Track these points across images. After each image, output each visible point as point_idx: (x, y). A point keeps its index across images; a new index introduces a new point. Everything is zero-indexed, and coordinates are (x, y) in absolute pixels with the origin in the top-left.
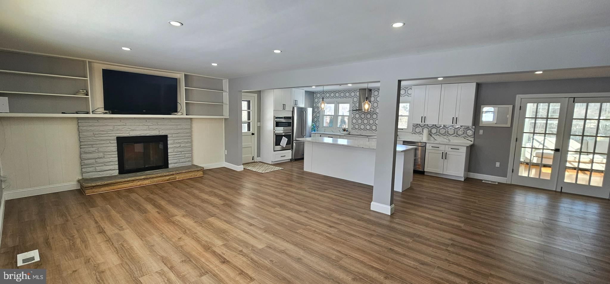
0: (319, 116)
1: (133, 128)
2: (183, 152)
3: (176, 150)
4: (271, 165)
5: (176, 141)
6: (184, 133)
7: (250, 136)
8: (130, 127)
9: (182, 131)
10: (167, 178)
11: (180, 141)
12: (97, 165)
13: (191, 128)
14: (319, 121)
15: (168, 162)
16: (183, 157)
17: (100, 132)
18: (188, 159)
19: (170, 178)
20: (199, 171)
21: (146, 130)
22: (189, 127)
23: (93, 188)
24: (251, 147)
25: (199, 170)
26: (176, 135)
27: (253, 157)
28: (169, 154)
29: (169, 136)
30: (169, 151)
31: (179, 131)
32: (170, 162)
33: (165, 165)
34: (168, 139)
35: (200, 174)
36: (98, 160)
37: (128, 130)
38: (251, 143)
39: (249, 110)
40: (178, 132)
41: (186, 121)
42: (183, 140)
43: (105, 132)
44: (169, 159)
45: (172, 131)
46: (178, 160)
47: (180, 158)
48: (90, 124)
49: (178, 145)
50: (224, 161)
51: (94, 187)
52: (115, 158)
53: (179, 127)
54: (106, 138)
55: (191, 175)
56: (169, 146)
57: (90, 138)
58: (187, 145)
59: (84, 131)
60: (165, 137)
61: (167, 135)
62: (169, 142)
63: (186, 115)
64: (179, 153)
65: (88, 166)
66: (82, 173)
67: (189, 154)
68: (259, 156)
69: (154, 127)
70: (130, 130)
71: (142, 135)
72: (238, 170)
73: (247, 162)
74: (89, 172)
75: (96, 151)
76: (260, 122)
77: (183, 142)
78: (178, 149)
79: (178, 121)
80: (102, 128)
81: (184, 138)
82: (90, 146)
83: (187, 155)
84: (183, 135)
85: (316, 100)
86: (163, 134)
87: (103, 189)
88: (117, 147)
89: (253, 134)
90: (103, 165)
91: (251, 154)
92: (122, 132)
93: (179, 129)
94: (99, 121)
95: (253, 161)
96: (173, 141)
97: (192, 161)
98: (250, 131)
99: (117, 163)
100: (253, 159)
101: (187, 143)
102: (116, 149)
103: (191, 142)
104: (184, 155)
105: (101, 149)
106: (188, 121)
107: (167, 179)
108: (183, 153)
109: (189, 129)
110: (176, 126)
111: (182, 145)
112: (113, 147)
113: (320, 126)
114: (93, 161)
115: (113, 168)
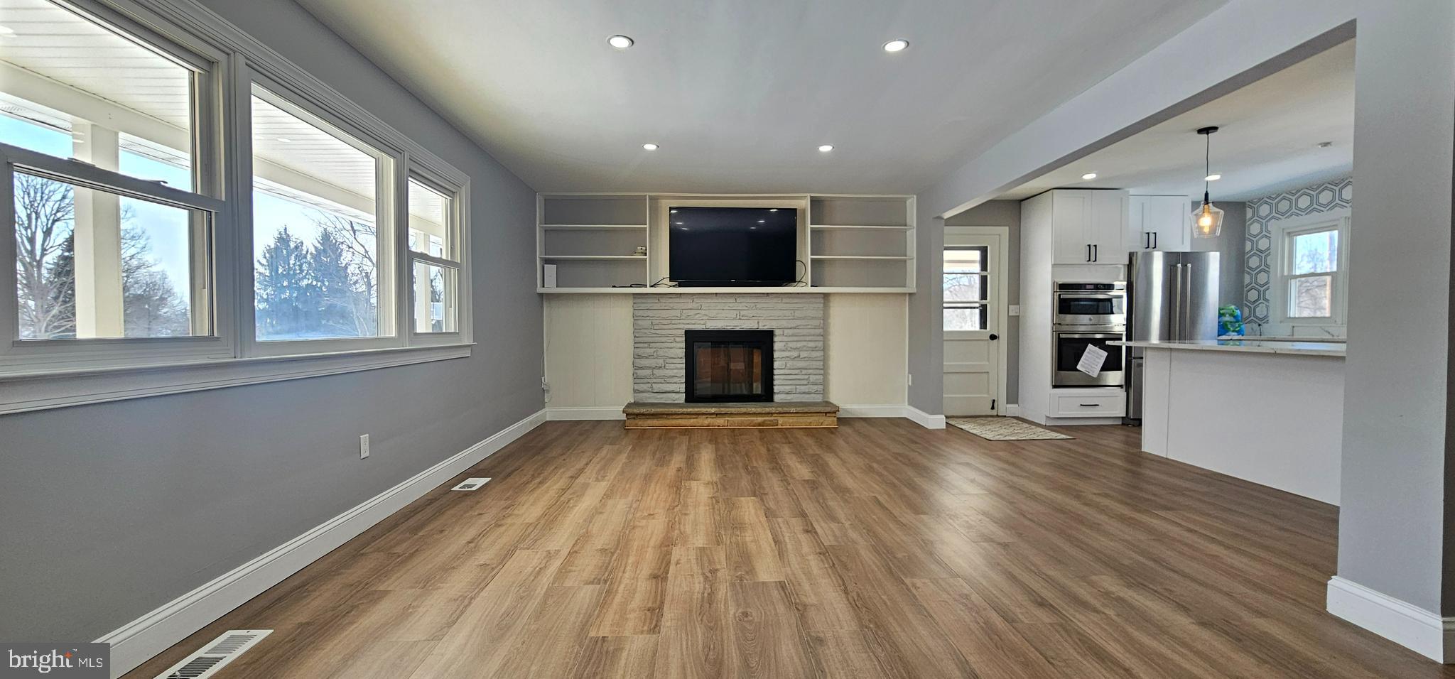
0: (1267, 283)
1: (713, 313)
2: (806, 371)
3: (790, 364)
4: (1045, 427)
5: (791, 345)
6: (809, 327)
7: (986, 342)
8: (707, 312)
9: (803, 322)
10: (760, 419)
11: (799, 345)
12: (655, 381)
13: (825, 318)
14: (1267, 301)
15: (773, 389)
16: (805, 382)
17: (661, 321)
18: (815, 388)
19: (765, 420)
20: (828, 415)
21: (734, 319)
22: (820, 314)
23: (635, 417)
24: (988, 372)
25: (829, 413)
26: (790, 332)
27: (994, 401)
28: (776, 372)
29: (777, 332)
30: (776, 365)
31: (798, 322)
32: (776, 389)
33: (767, 395)
34: (776, 339)
35: (829, 422)
36: (656, 371)
37: (704, 318)
38: (987, 363)
39: (984, 273)
40: (794, 326)
41: (813, 300)
42: (805, 343)
43: (669, 322)
44: (775, 383)
45: (784, 323)
46: (794, 387)
47: (798, 382)
48: (648, 306)
49: (795, 354)
50: (907, 403)
51: (637, 415)
52: (681, 371)
53: (798, 314)
54: (669, 332)
55: (809, 421)
56: (776, 355)
57: (646, 331)
58: (814, 354)
59: (640, 318)
60: (769, 335)
61: (773, 331)
62: (777, 346)
63: (812, 286)
64: (796, 372)
65: (642, 381)
66: (635, 391)
67: (817, 377)
68: (1013, 397)
69: (750, 313)
70: (707, 318)
71: (729, 328)
72: (930, 426)
73: (973, 414)
74: (642, 392)
75: (655, 354)
76: (1018, 304)
77: (805, 348)
78: (795, 363)
79: (796, 301)
80: (664, 314)
81: (808, 338)
82: (646, 345)
83: (813, 378)
84: (805, 332)
85: (1255, 228)
86: (765, 328)
87: (650, 422)
88: (684, 350)
89: (993, 337)
90: (662, 381)
91: (988, 392)
92: (693, 322)
93: (799, 318)
94: (661, 300)
95: (994, 413)
96: (784, 343)
97: (825, 391)
98: (986, 328)
99: (684, 380)
100: (993, 408)
101: (814, 349)
102: (684, 354)
103: (825, 349)
104: (807, 377)
105: (661, 352)
106: (818, 300)
107: (759, 421)
108: (804, 372)
109: (819, 318)
110: (792, 312)
111: (803, 354)
112: (679, 349)
113: (1270, 319)
114: (648, 372)
115: (676, 389)
